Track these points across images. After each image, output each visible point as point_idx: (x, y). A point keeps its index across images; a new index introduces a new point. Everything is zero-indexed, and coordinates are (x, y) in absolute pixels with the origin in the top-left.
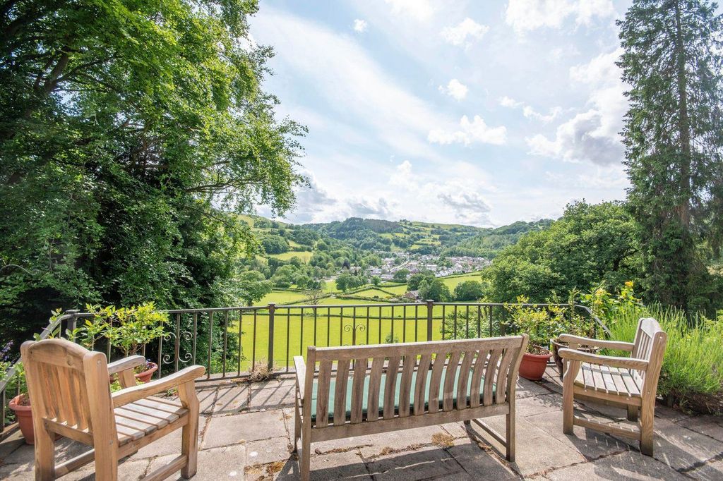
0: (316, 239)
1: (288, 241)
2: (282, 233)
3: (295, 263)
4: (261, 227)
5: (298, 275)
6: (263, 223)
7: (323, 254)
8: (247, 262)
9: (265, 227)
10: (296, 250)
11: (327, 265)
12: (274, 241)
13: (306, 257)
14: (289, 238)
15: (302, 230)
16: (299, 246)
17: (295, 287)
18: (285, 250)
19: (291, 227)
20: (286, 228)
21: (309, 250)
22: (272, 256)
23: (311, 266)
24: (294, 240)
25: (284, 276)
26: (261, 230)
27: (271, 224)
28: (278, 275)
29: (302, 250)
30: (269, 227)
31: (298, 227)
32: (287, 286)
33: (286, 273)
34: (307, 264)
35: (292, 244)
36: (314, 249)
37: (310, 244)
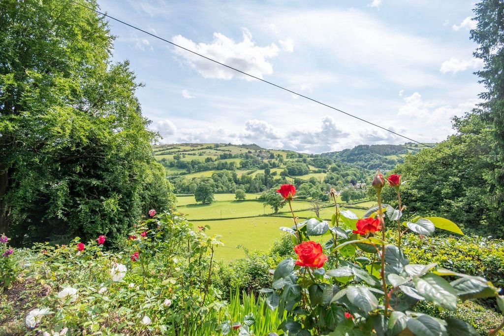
0: (330, 164)
1: (309, 166)
2: (305, 161)
3: (312, 182)
4: (291, 158)
5: (313, 190)
6: (292, 155)
7: (334, 175)
8: (280, 181)
9: (293, 158)
10: (315, 172)
11: (337, 182)
12: (298, 167)
13: (322, 177)
14: (310, 164)
15: (319, 158)
16: (317, 169)
17: (310, 198)
18: (306, 173)
19: (312, 156)
20: (308, 157)
21: (325, 172)
22: (297, 177)
23: (324, 184)
24: (313, 165)
25: (304, 191)
26: (291, 160)
27: (298, 155)
28: (300, 190)
29: (319, 172)
30: (296, 157)
31: (317, 156)
32: (305, 198)
33: (305, 189)
34: (322, 182)
35: (312, 168)
36: (328, 171)
37: (325, 167)
